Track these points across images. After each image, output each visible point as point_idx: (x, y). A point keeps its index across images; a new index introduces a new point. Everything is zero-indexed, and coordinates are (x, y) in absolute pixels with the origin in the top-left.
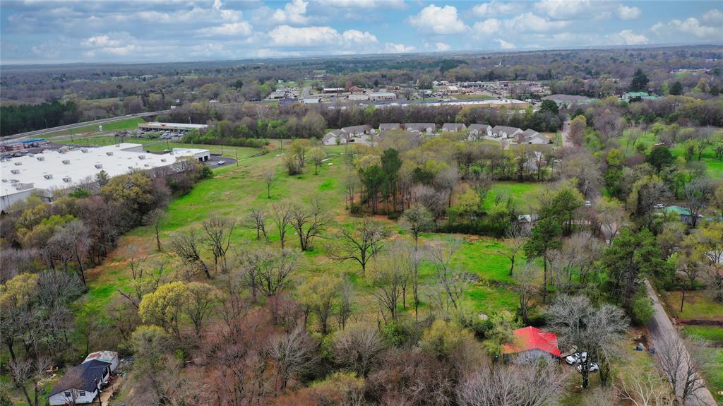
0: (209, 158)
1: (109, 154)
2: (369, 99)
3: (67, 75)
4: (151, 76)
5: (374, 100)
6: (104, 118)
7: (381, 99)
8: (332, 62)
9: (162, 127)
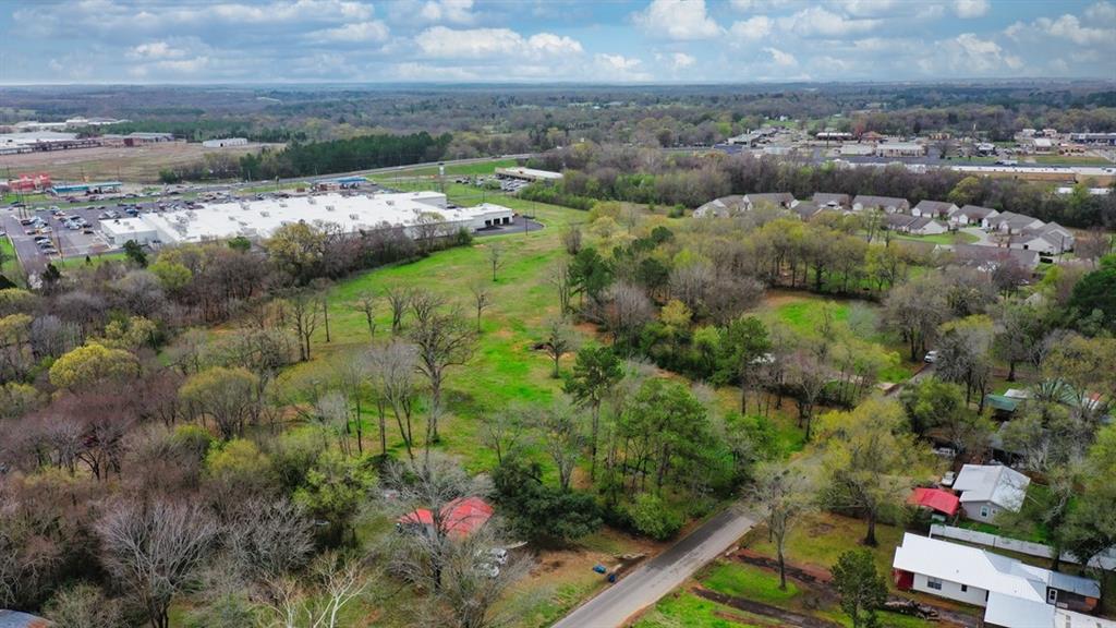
0: (511, 220)
1: (390, 203)
2: (874, 153)
3: (516, 98)
4: (618, 104)
5: (881, 155)
6: (472, 157)
7: (894, 155)
8: (918, 90)
9: (520, 175)
